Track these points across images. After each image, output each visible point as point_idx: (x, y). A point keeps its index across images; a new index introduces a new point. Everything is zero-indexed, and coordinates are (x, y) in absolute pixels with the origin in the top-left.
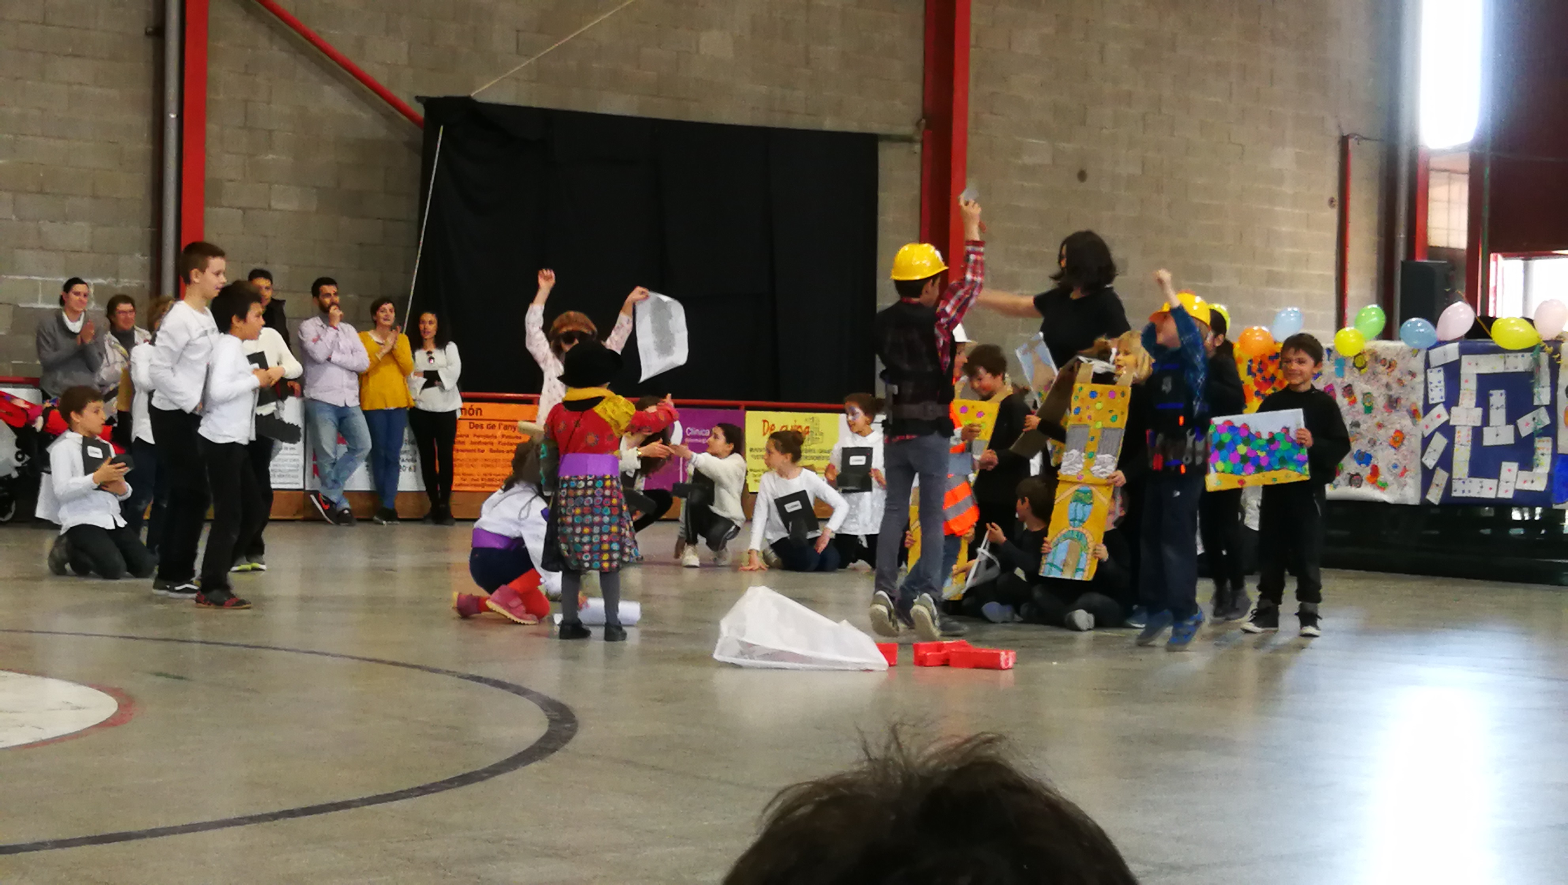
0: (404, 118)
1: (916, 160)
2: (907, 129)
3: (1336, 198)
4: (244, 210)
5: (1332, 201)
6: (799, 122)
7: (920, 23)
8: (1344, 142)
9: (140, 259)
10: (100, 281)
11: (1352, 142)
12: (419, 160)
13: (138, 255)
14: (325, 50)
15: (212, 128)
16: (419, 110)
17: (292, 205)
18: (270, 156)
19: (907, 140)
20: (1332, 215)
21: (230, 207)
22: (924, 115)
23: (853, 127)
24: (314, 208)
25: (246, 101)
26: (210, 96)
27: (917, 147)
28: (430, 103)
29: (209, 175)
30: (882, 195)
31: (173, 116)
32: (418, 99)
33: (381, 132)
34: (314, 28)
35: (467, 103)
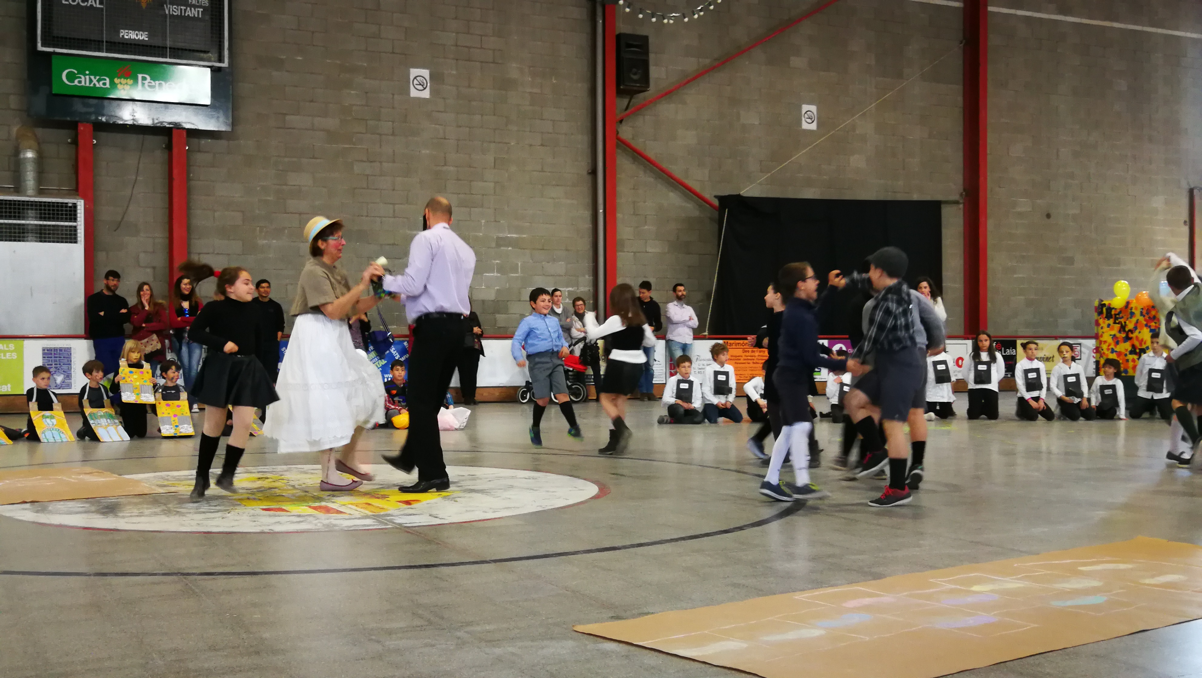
0: (708, 206)
1: (961, 213)
2: (955, 197)
3: (1187, 220)
4: (635, 253)
5: (1185, 222)
6: (900, 197)
7: (961, 144)
8: (1191, 192)
9: (588, 278)
10: (570, 289)
11: (1196, 192)
12: (717, 226)
13: (587, 277)
14: (670, 176)
15: (619, 215)
16: (716, 202)
17: (657, 250)
18: (646, 227)
19: (956, 203)
20: (1186, 229)
21: (628, 252)
22: (964, 190)
23: (928, 198)
24: (666, 250)
25: (634, 202)
26: (618, 201)
27: (961, 206)
28: (721, 199)
29: (618, 237)
30: (944, 231)
31: (601, 211)
32: (716, 197)
33: (696, 213)
34: (664, 165)
35: (739, 196)
